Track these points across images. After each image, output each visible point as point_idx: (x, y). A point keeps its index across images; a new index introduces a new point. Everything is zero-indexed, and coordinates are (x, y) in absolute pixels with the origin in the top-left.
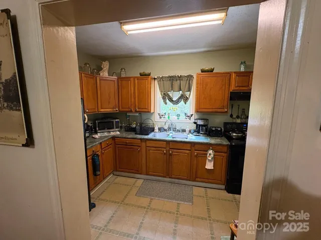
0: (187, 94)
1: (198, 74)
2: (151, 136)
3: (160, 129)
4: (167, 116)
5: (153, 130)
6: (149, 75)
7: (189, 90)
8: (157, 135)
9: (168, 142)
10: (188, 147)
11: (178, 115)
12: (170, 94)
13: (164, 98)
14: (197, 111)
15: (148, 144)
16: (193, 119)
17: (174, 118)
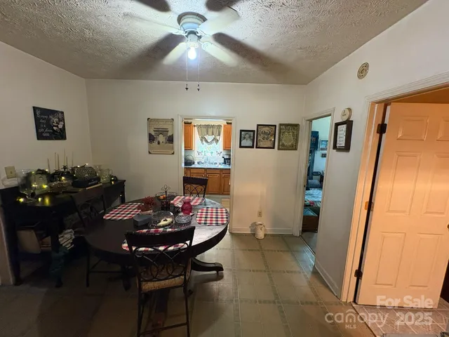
0: (218, 138)
1: (225, 126)
2: (193, 166)
3: (198, 163)
4: (203, 153)
5: (194, 163)
6: (191, 123)
7: (219, 135)
8: (196, 165)
9: (206, 169)
10: (218, 172)
11: (212, 153)
12: (206, 137)
13: (202, 140)
14: (224, 150)
15: (192, 171)
16: (222, 155)
17: (209, 155)
